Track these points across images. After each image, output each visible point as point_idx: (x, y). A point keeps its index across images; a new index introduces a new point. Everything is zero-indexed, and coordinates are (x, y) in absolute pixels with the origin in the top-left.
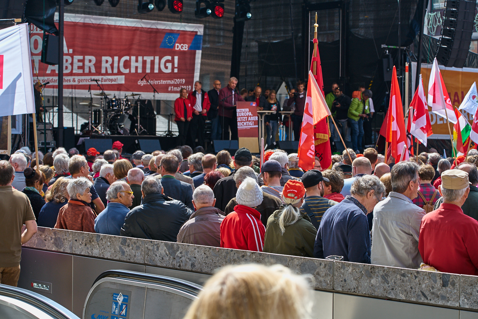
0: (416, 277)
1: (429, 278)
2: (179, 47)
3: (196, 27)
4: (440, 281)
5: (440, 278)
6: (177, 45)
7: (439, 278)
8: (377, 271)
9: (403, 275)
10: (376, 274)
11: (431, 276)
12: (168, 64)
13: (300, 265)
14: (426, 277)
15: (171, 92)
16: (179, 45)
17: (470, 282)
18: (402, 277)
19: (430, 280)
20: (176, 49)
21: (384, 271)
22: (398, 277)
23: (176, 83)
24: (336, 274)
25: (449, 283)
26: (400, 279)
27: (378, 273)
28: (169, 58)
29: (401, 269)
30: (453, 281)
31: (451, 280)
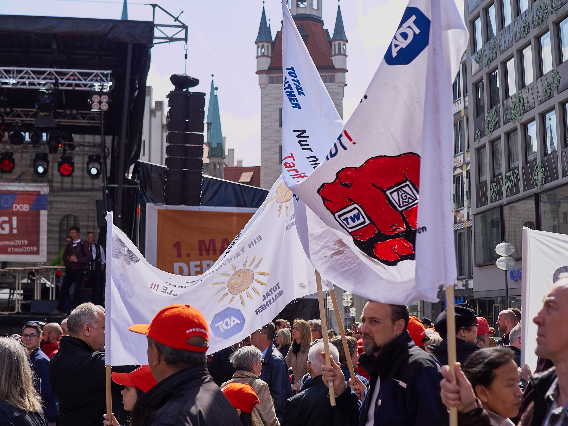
2: (17, 207)
3: (38, 186)
6: (14, 205)
12: (4, 225)
15: (11, 253)
16: (17, 205)
20: (14, 209)
23: (16, 244)
28: (6, 219)
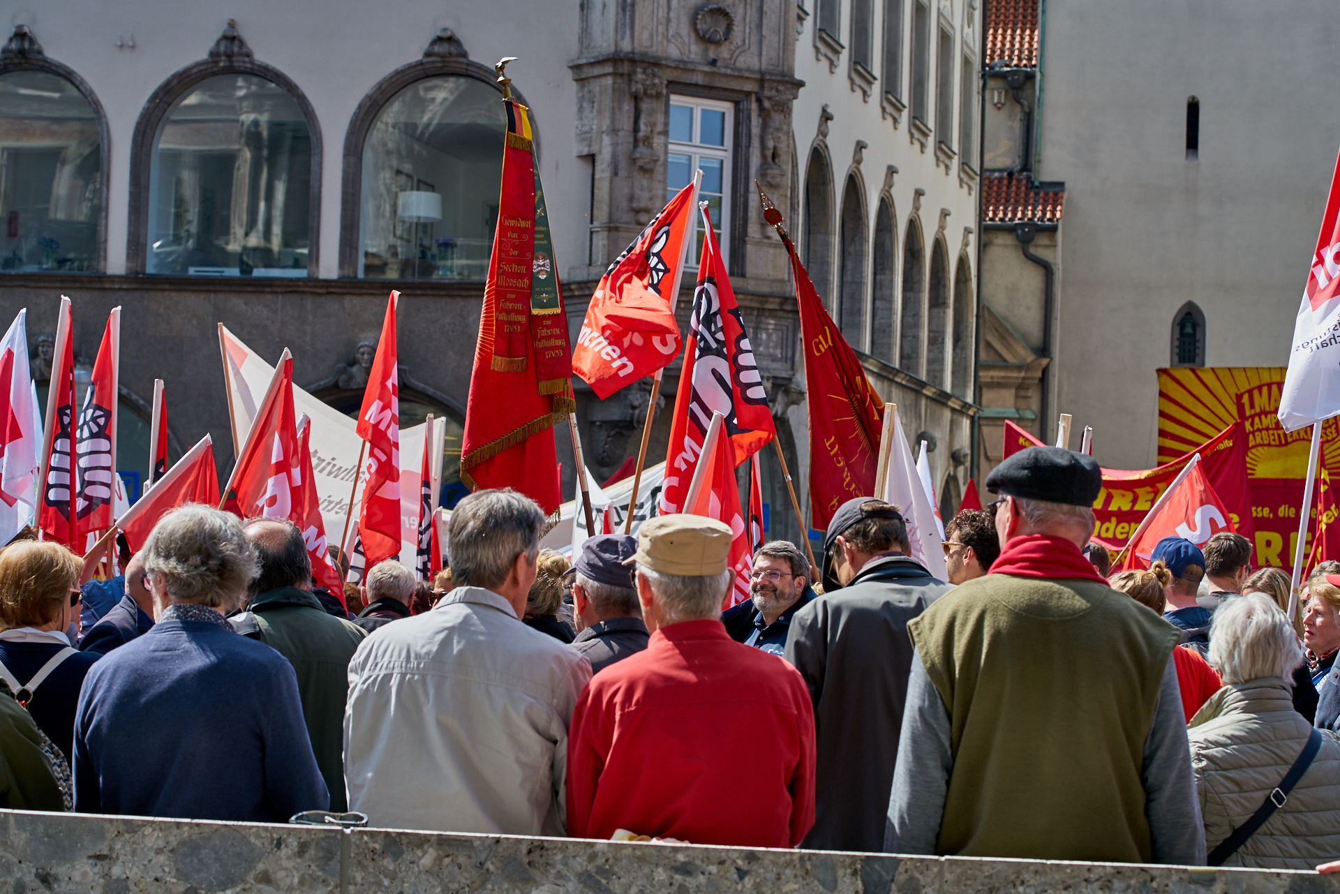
0: (742, 874)
1: (800, 872)
4: (853, 883)
5: (854, 873)
7: (849, 871)
8: (559, 857)
9: (686, 869)
10: (553, 871)
11: (814, 866)
13: (172, 851)
14: (788, 872)
17: (986, 881)
18: (678, 877)
19: (808, 880)
21: (592, 857)
22: (661, 875)
24: (359, 877)
25: (894, 887)
26: (667, 882)
27: (566, 864)
29: (675, 849)
30: (912, 878)
31: (901, 877)
